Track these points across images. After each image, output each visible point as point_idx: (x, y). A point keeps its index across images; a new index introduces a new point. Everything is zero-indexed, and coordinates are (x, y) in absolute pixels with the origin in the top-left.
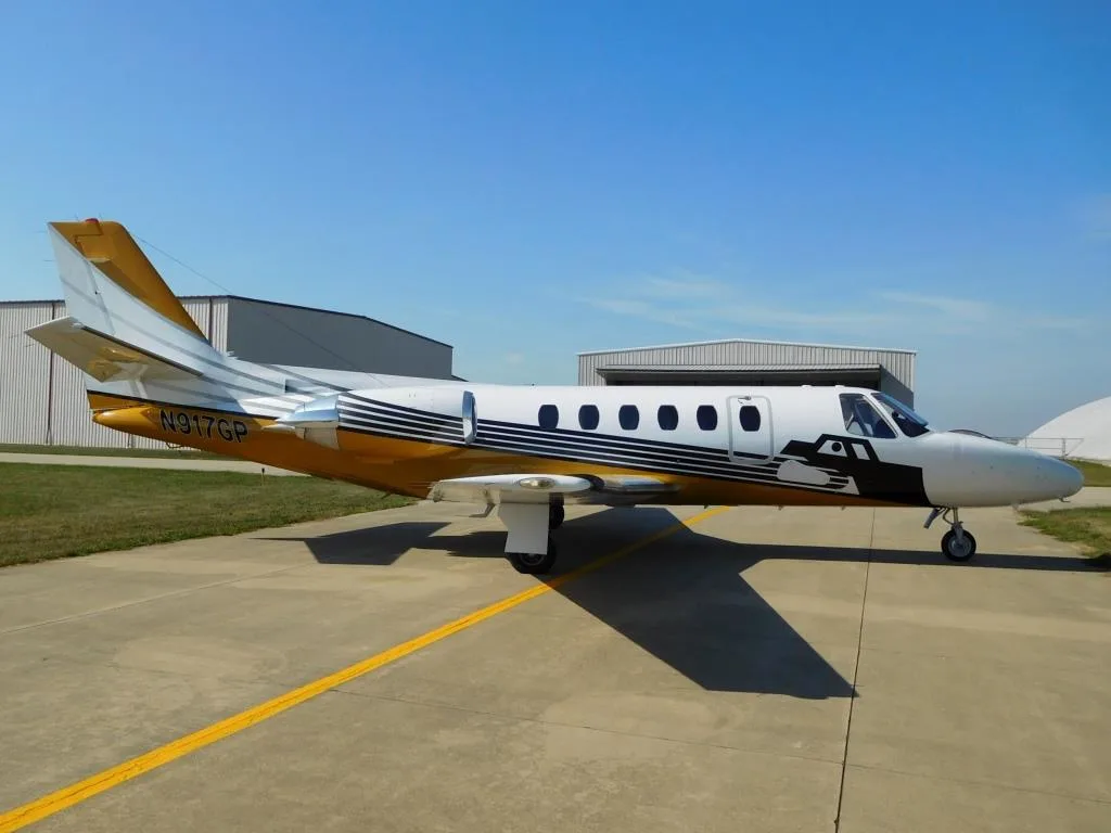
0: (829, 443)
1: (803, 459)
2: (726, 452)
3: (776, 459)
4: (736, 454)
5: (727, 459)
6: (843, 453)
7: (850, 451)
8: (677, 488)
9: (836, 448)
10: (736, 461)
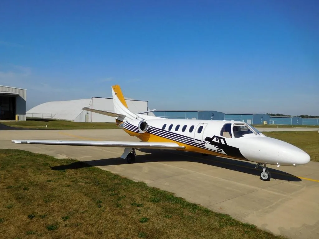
0: (215, 138)
1: (210, 143)
2: (193, 139)
3: (204, 142)
4: (195, 139)
5: (193, 141)
6: (218, 142)
7: (220, 141)
8: (186, 148)
9: (217, 140)
10: (196, 141)
